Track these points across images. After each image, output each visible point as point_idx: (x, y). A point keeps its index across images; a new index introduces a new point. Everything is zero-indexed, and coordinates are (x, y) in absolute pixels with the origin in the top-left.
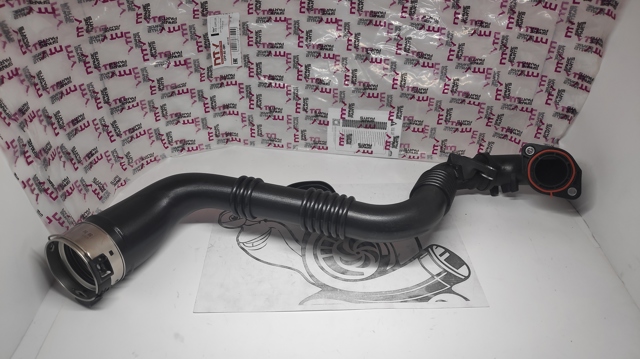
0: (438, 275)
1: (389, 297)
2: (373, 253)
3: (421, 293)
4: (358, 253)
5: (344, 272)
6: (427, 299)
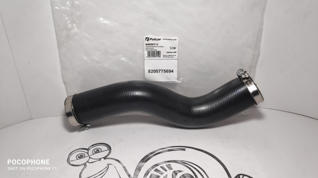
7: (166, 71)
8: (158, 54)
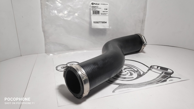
0: (162, 73)
1: (150, 83)
2: (131, 71)
3: (161, 79)
4: (126, 71)
5: (125, 78)
6: (165, 81)
7: (103, 22)
8: (98, 12)
